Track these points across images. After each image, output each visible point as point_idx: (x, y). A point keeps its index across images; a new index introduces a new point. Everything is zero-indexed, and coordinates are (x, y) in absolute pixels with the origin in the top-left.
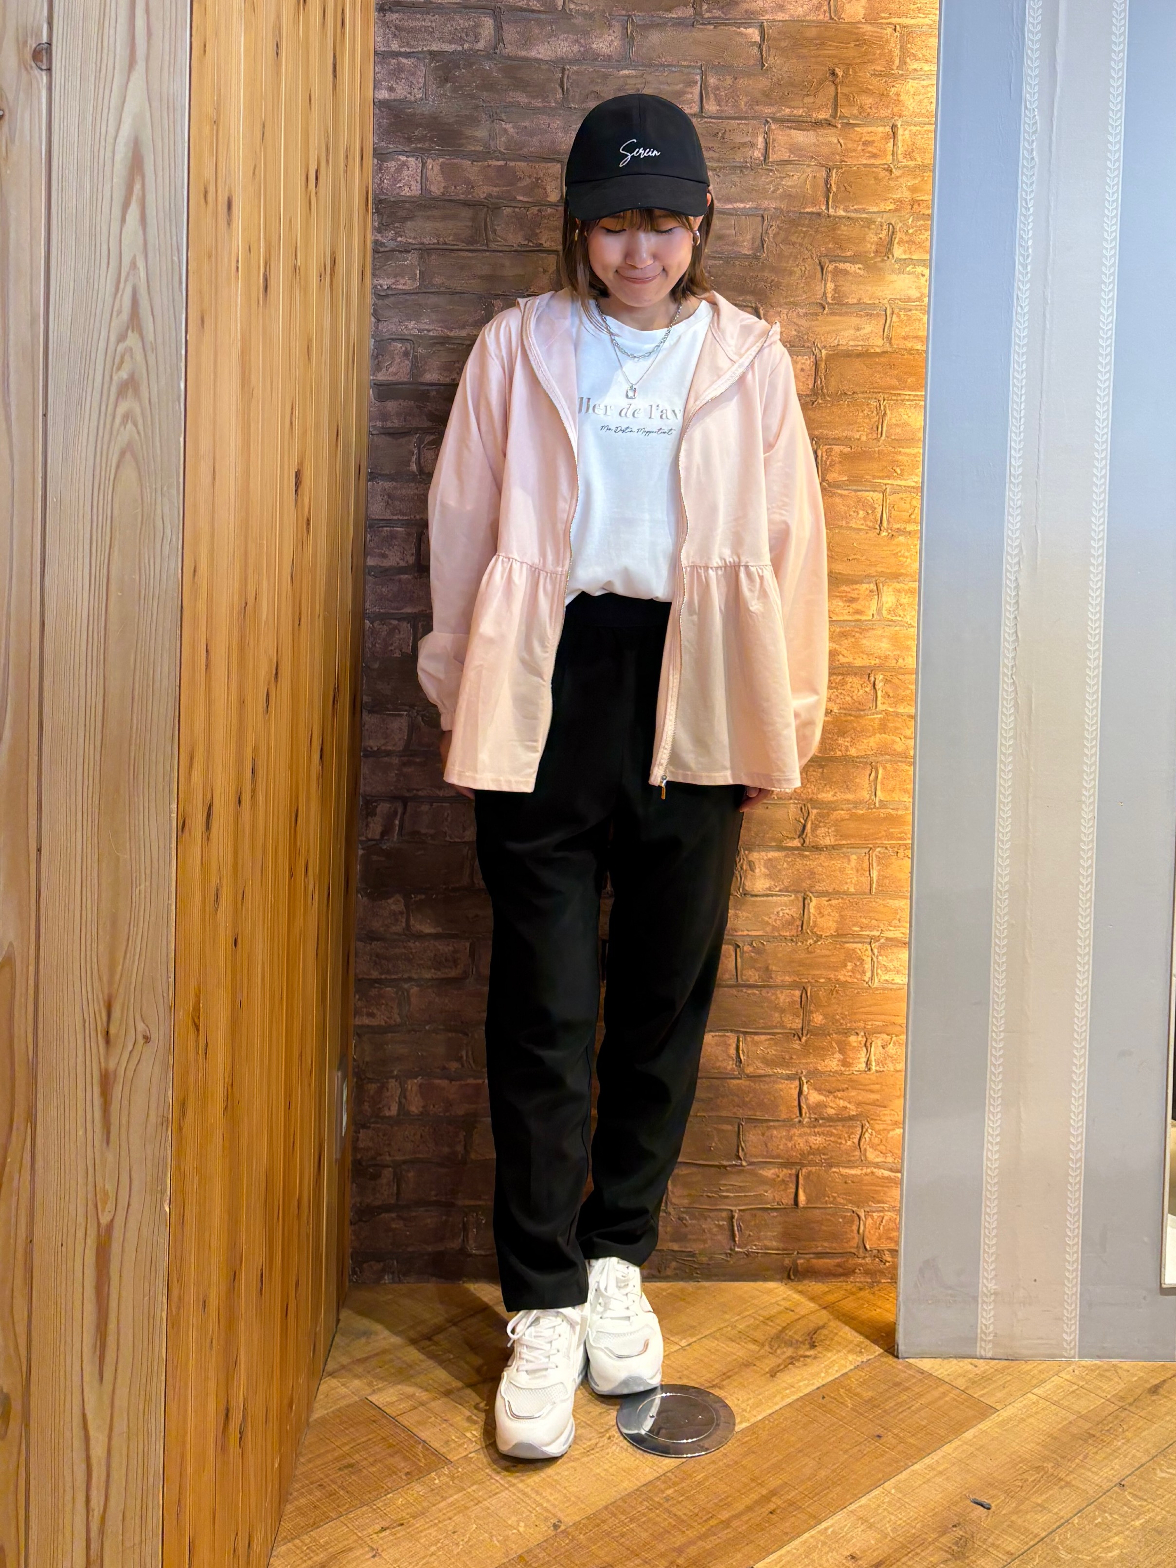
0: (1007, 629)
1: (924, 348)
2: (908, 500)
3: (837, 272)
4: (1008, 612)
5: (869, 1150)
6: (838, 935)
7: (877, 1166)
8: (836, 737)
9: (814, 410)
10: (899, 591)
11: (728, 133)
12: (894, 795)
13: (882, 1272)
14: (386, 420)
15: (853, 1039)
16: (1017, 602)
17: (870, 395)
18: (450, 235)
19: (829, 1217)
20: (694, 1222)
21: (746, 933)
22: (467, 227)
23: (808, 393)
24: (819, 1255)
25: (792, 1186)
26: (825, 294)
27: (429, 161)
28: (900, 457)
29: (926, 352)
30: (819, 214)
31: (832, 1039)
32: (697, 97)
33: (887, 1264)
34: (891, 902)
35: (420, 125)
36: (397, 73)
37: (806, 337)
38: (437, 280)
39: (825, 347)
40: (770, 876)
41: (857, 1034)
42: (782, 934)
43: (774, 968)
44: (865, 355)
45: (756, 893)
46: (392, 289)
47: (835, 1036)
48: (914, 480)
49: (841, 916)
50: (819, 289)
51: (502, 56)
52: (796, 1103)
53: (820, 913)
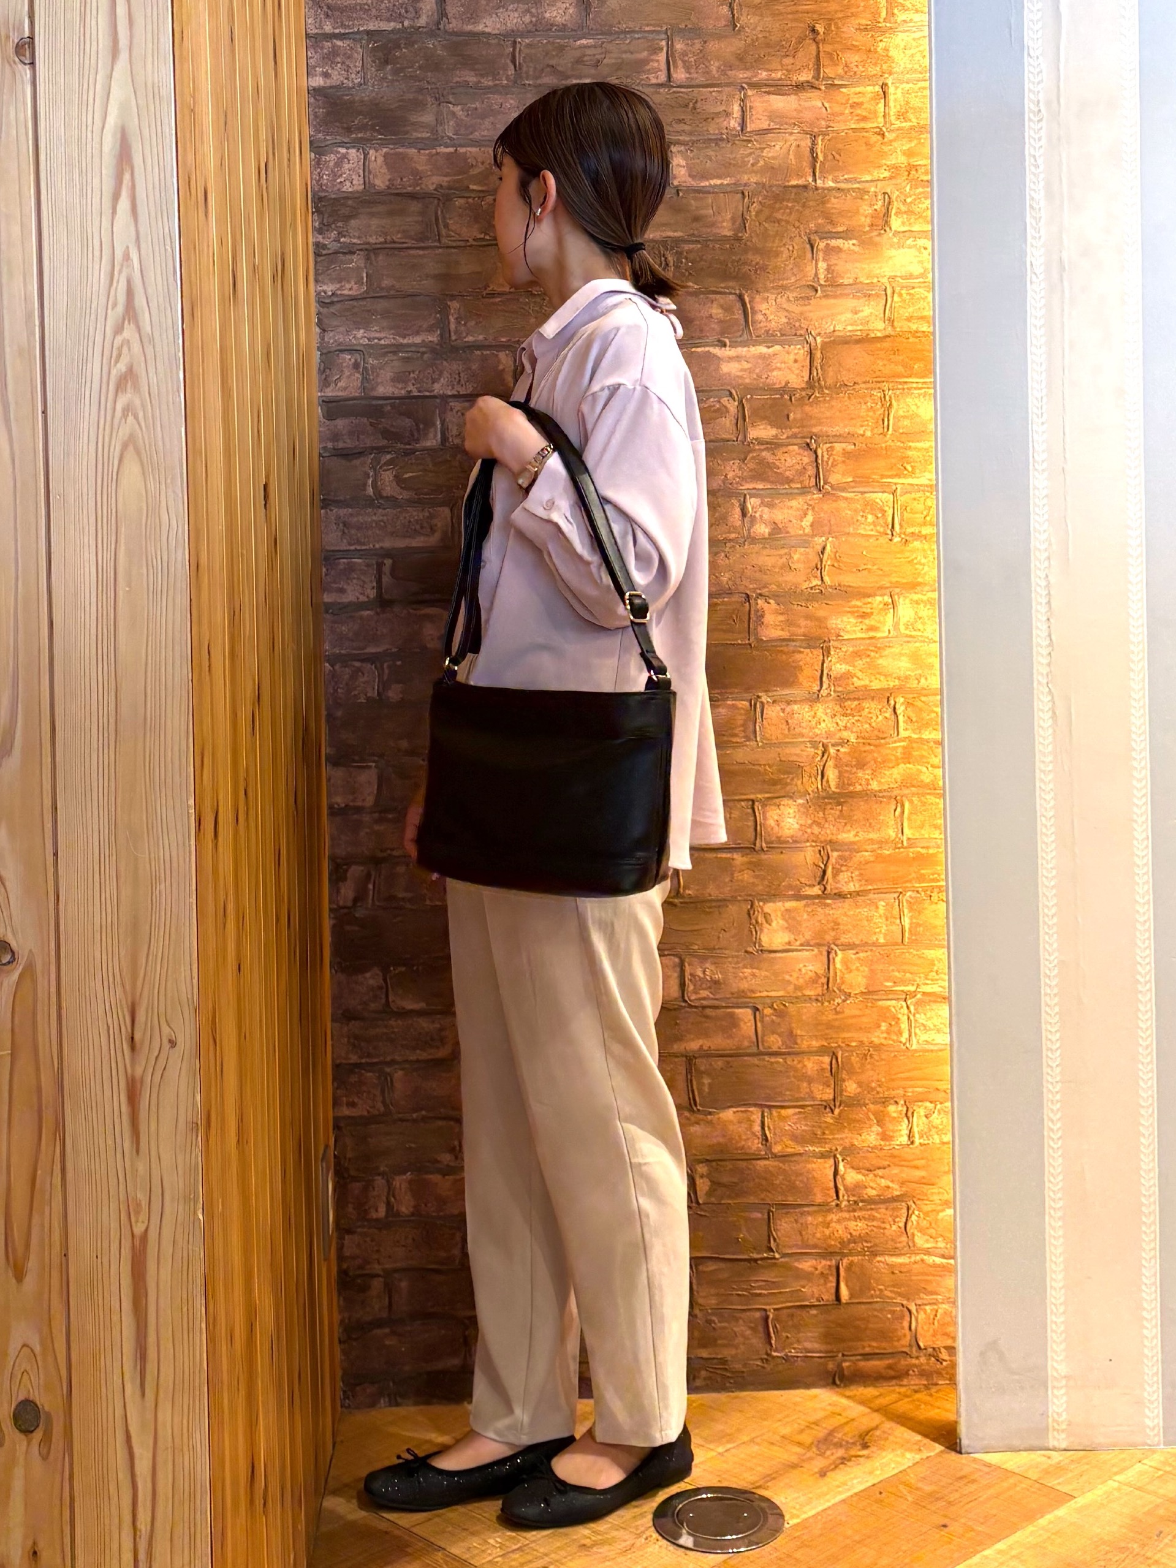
0: (1039, 633)
1: (931, 329)
2: (922, 500)
3: (829, 250)
4: (1039, 612)
5: (918, 1235)
6: (869, 993)
7: (927, 1252)
8: (854, 770)
9: (811, 405)
10: (917, 603)
11: (698, 105)
12: (923, 832)
13: (939, 1373)
14: (337, 441)
15: (892, 1108)
16: (1049, 603)
17: (873, 385)
18: (398, 232)
19: (876, 1313)
20: (725, 1324)
21: (765, 994)
22: (416, 222)
23: (804, 385)
24: (867, 1356)
25: (833, 1279)
26: (816, 274)
27: (372, 152)
28: (910, 453)
29: (934, 333)
30: (805, 187)
31: (869, 1110)
32: (663, 66)
33: (945, 1364)
34: (926, 951)
35: (360, 113)
36: (331, 57)
37: (797, 324)
38: (386, 282)
39: (819, 334)
40: (789, 929)
41: (896, 1103)
42: (808, 992)
43: (799, 1032)
44: (865, 340)
45: (775, 948)
46: (337, 295)
47: (871, 1106)
48: (926, 478)
49: (872, 971)
50: (810, 270)
51: (446, 31)
52: (832, 1184)
53: (848, 968)
